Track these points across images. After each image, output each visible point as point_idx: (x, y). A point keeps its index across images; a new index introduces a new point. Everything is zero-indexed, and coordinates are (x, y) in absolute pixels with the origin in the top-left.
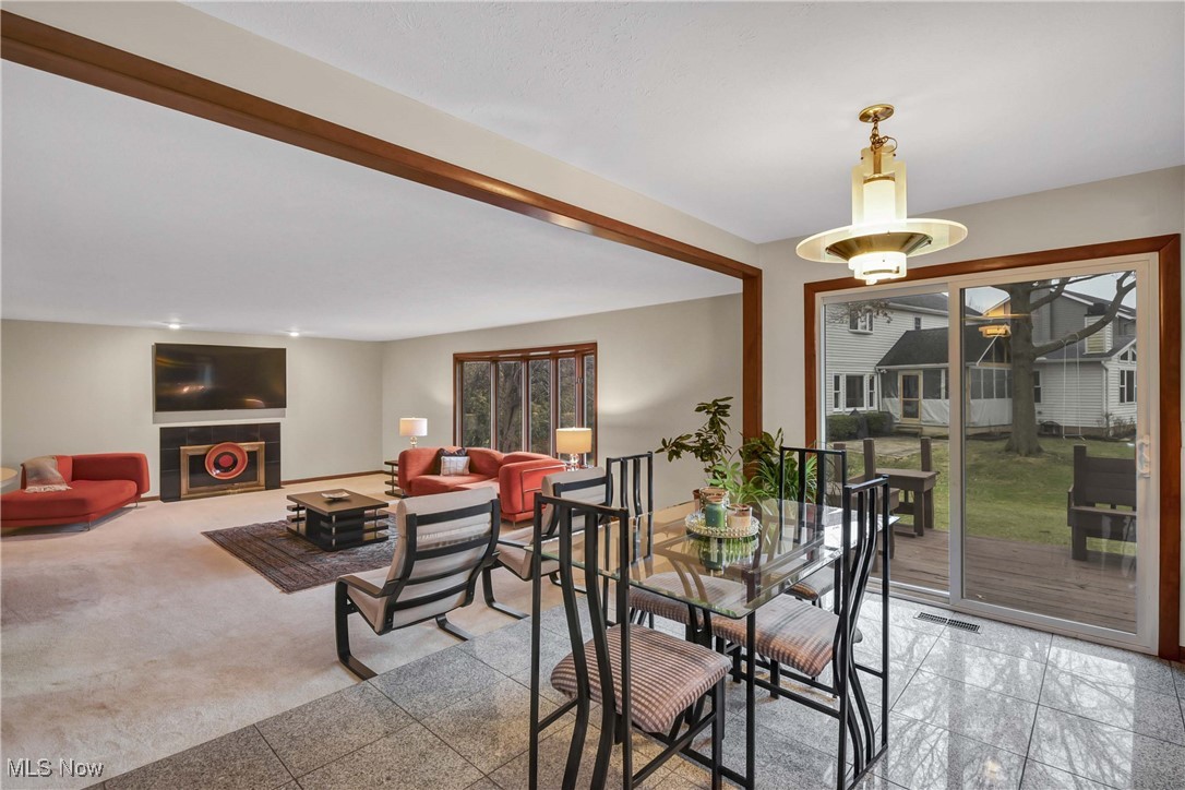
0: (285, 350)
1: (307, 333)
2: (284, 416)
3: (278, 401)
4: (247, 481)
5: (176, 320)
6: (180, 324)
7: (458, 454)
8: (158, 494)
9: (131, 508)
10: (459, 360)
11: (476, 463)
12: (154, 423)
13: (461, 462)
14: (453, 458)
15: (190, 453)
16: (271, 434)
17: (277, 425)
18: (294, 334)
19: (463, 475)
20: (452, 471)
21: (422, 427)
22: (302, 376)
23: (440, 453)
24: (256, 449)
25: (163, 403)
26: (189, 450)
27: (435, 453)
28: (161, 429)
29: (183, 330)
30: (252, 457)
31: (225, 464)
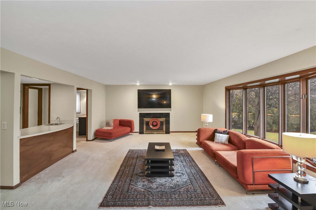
0: (171, 90)
1: (174, 83)
2: (171, 111)
3: (169, 106)
4: (159, 130)
6: (139, 83)
7: (224, 133)
8: (138, 131)
9: (130, 135)
10: (228, 89)
11: (232, 138)
12: (138, 111)
13: (223, 138)
14: (221, 135)
15: (146, 120)
16: (167, 116)
17: (169, 114)
18: (170, 84)
19: (224, 144)
20: (220, 141)
21: (209, 118)
22: (176, 98)
23: (216, 131)
24: (163, 121)
26: (146, 119)
27: (213, 131)
28: (140, 113)
29: (140, 85)
30: (162, 123)
31: (155, 125)
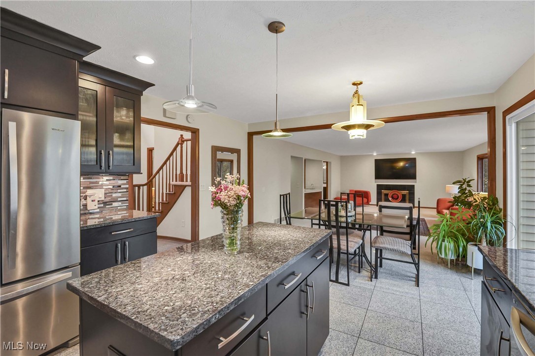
0: (415, 158)
1: (418, 152)
2: (416, 182)
3: (413, 177)
5: (375, 152)
8: (375, 203)
9: (366, 206)
10: (480, 158)
12: (375, 183)
16: (411, 189)
17: (413, 186)
18: (413, 152)
22: (422, 168)
25: (378, 176)
26: (384, 192)
30: (404, 196)
31: (395, 198)
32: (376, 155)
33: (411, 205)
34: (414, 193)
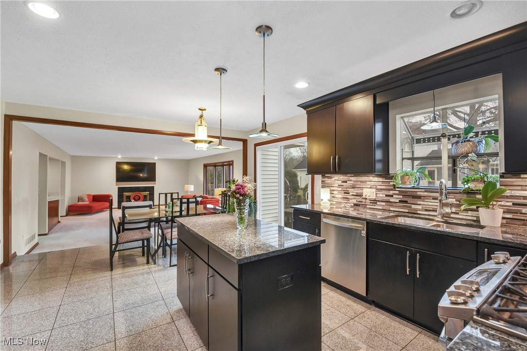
0: (155, 163)
1: (159, 158)
2: (155, 184)
3: (153, 179)
5: (120, 155)
7: (200, 197)
8: (117, 207)
10: (205, 166)
12: (116, 185)
16: (151, 190)
17: (154, 187)
18: (156, 158)
21: (192, 188)
24: (146, 194)
25: (119, 179)
26: (126, 194)
28: (118, 188)
29: (122, 158)
30: (145, 197)
31: (137, 199)
32: (120, 158)
33: (151, 203)
34: (154, 193)
